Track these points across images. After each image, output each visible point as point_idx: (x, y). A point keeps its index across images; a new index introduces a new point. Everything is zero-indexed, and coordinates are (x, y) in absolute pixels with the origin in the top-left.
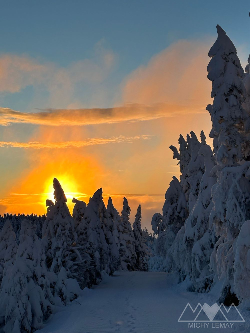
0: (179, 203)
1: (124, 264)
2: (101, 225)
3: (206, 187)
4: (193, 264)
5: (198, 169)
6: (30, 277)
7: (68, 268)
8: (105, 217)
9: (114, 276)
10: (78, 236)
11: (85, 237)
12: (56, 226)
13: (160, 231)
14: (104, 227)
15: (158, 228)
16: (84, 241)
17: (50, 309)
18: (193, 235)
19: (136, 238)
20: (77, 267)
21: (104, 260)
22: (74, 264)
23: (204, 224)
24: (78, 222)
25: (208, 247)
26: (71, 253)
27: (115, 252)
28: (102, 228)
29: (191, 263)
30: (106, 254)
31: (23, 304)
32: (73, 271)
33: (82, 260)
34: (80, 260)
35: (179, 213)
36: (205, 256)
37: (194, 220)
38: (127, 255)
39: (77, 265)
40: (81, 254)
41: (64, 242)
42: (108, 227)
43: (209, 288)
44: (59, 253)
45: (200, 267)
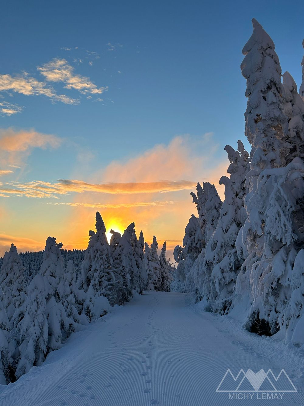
0: (196, 236)
1: (152, 286)
2: (133, 253)
3: (226, 214)
4: (212, 286)
5: (213, 208)
6: (52, 294)
7: (103, 287)
8: (136, 246)
9: (143, 295)
10: (114, 261)
11: (119, 262)
12: (96, 252)
13: (180, 260)
14: (135, 254)
15: (178, 257)
16: (118, 265)
17: (73, 327)
18: (212, 259)
19: (162, 266)
20: (111, 286)
21: (134, 281)
22: (109, 284)
23: (224, 248)
24: (114, 250)
25: (227, 270)
26: (107, 274)
27: (144, 275)
28: (134, 255)
29: (209, 285)
30: (136, 276)
31: (39, 323)
32: (108, 290)
33: (116, 280)
34: (114, 281)
35: (197, 244)
36: (224, 279)
37: (214, 245)
38: (154, 279)
39: (112, 285)
40: (115, 276)
41: (101, 265)
42: (139, 254)
43: (228, 310)
44: (96, 274)
45: (219, 289)
